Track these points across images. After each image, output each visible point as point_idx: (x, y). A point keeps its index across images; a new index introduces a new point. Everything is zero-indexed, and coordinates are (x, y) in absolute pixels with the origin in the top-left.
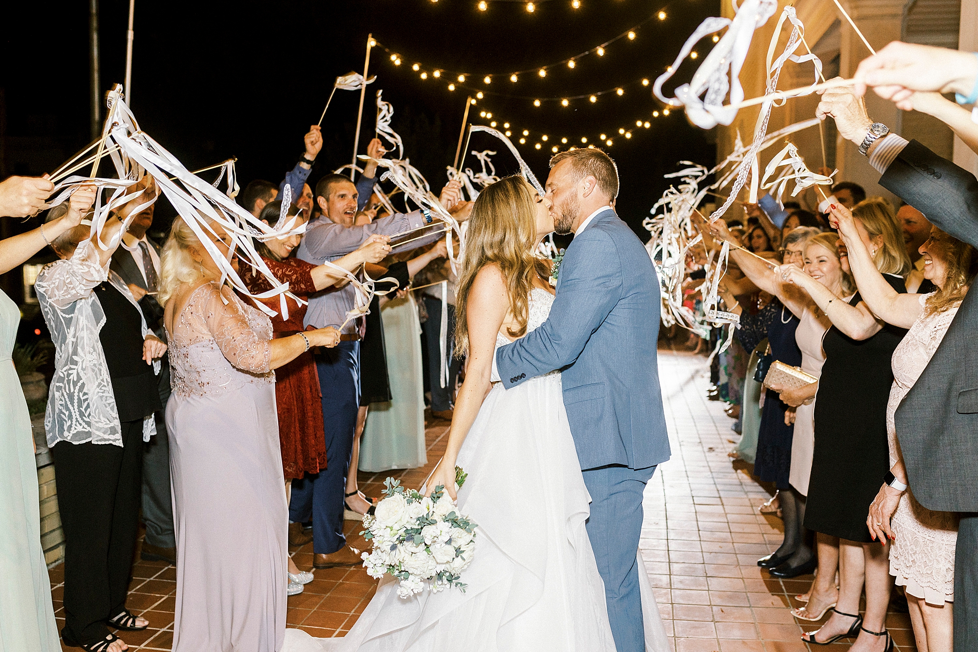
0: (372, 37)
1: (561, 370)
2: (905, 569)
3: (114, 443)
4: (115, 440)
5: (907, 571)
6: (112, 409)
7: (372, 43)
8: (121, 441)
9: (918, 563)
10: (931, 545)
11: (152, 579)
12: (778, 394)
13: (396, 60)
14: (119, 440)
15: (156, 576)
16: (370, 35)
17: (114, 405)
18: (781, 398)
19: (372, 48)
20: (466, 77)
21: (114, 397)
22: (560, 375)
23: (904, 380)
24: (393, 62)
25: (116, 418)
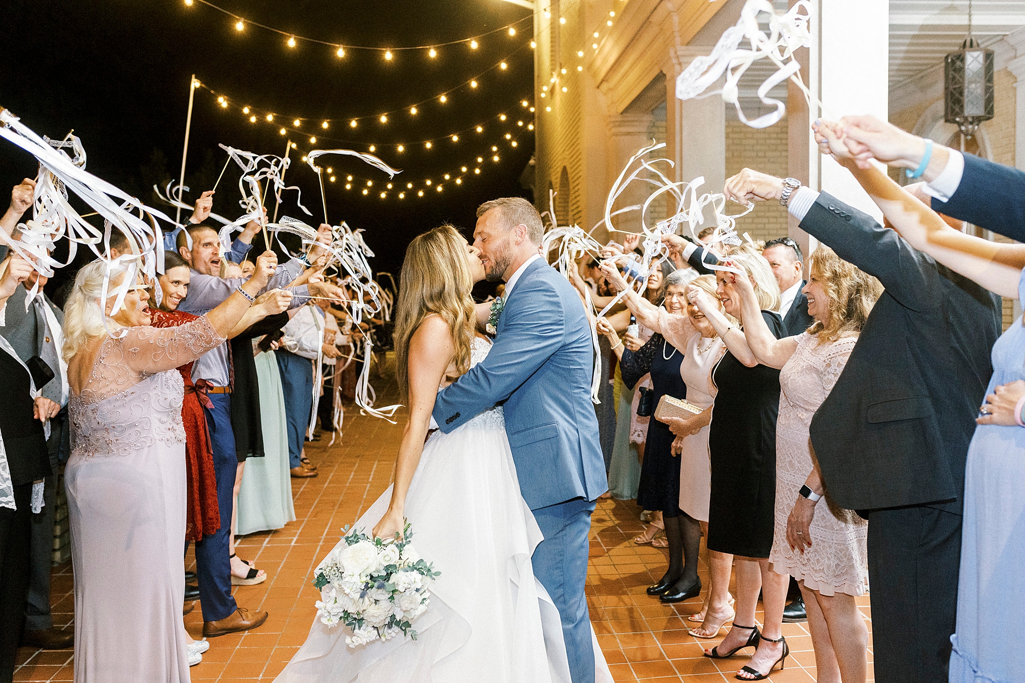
0: (196, 78)
1: (500, 403)
2: (802, 566)
3: (7, 506)
4: (7, 503)
5: (805, 568)
6: (4, 469)
7: (195, 84)
8: (14, 503)
9: (812, 561)
10: (822, 544)
11: (24, 665)
12: (668, 426)
13: (223, 102)
14: (11, 502)
15: (27, 662)
16: (193, 76)
17: (5, 465)
18: (670, 429)
19: (196, 90)
20: (302, 121)
21: (6, 457)
22: (500, 408)
23: (797, 400)
24: (220, 104)
25: (8, 479)
